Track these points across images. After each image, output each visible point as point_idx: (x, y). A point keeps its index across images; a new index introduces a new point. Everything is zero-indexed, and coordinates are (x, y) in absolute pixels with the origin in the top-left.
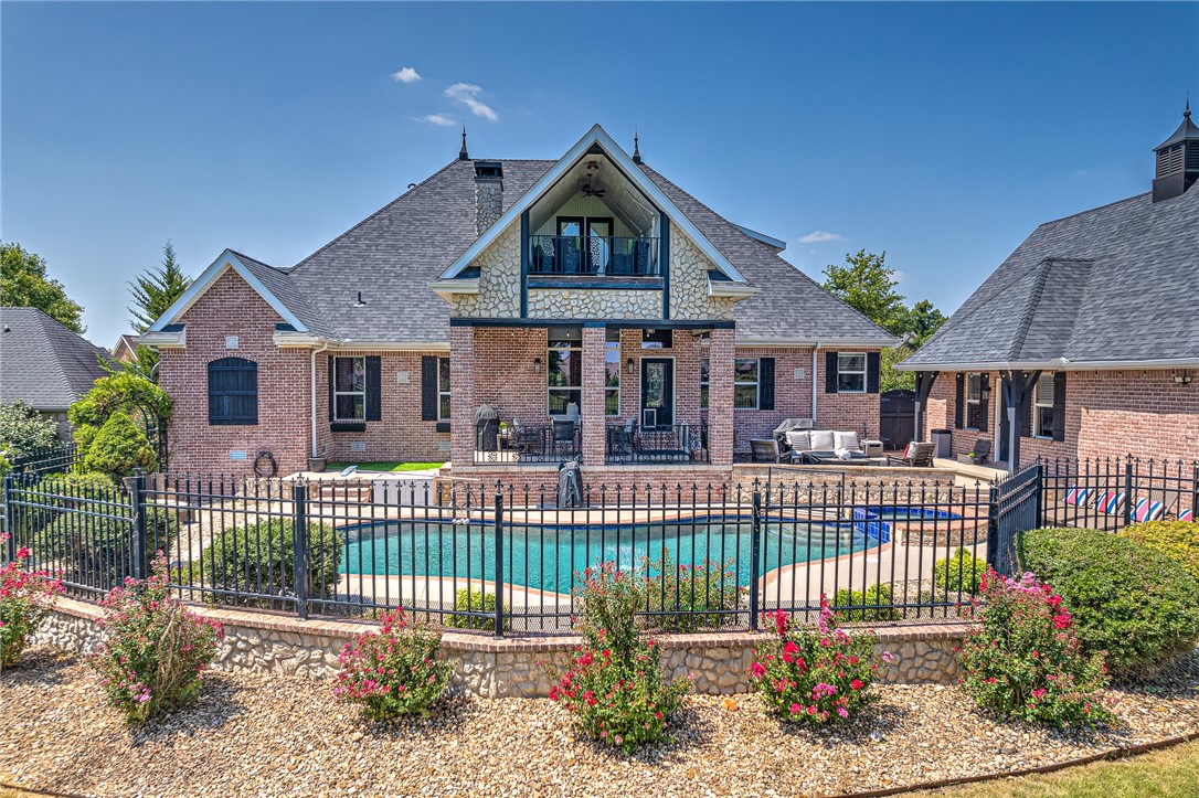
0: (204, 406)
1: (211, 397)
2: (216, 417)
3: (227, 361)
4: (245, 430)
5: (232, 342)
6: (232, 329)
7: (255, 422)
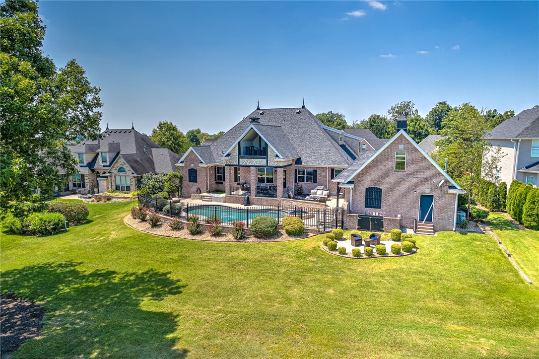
0: (188, 178)
1: (189, 177)
2: (190, 181)
3: (192, 169)
4: (195, 184)
5: (192, 165)
6: (193, 162)
7: (197, 182)
